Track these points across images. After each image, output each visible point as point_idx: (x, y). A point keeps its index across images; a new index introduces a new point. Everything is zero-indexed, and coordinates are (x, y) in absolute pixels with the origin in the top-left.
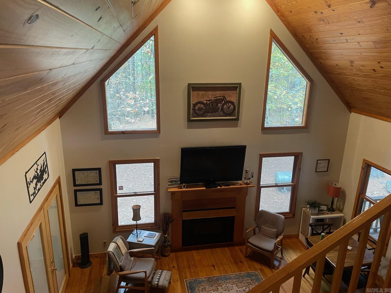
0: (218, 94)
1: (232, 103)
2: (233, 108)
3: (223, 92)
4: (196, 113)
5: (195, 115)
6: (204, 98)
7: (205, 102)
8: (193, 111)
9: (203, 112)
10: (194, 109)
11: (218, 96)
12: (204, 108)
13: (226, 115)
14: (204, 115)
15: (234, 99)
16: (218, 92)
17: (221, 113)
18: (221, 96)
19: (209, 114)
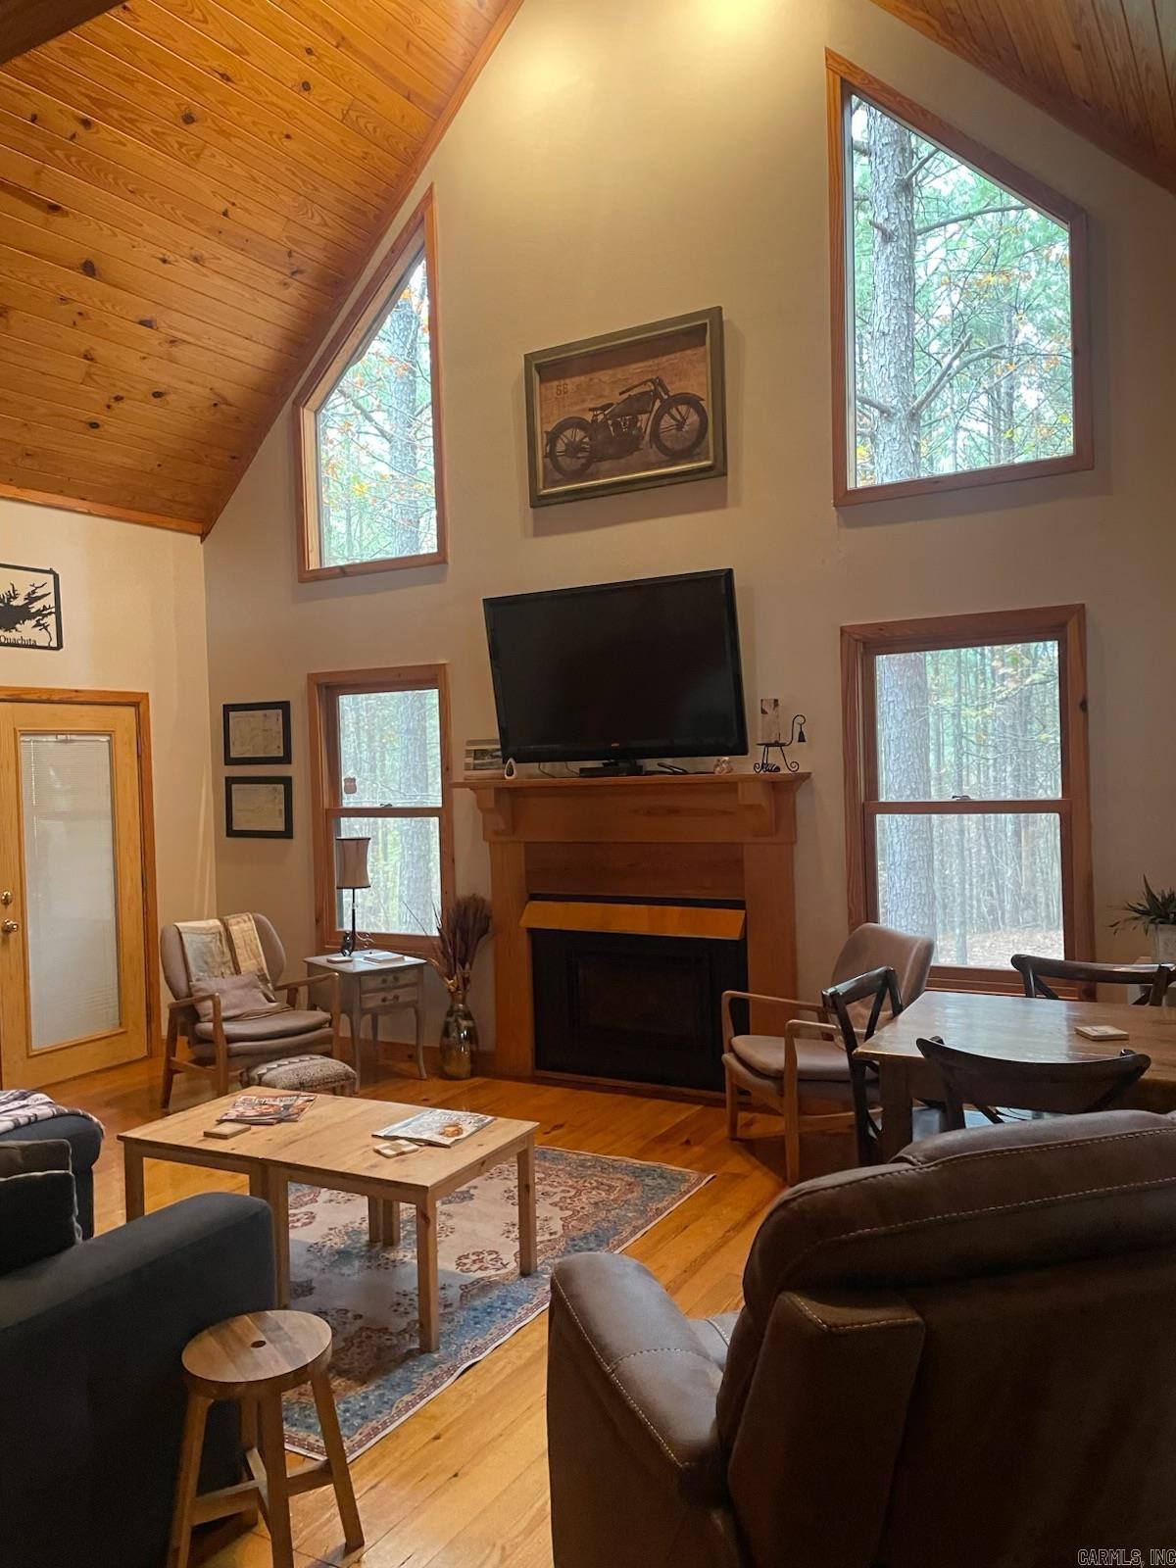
0: (636, 373)
1: (692, 401)
2: (697, 425)
3: (650, 362)
4: (557, 467)
5: (557, 476)
6: (583, 401)
7: (589, 417)
8: (548, 460)
9: (583, 461)
10: (551, 455)
11: (636, 383)
12: (586, 443)
13: (675, 457)
14: (589, 471)
15: (697, 384)
16: (634, 366)
17: (653, 454)
18: (647, 381)
19: (606, 465)
